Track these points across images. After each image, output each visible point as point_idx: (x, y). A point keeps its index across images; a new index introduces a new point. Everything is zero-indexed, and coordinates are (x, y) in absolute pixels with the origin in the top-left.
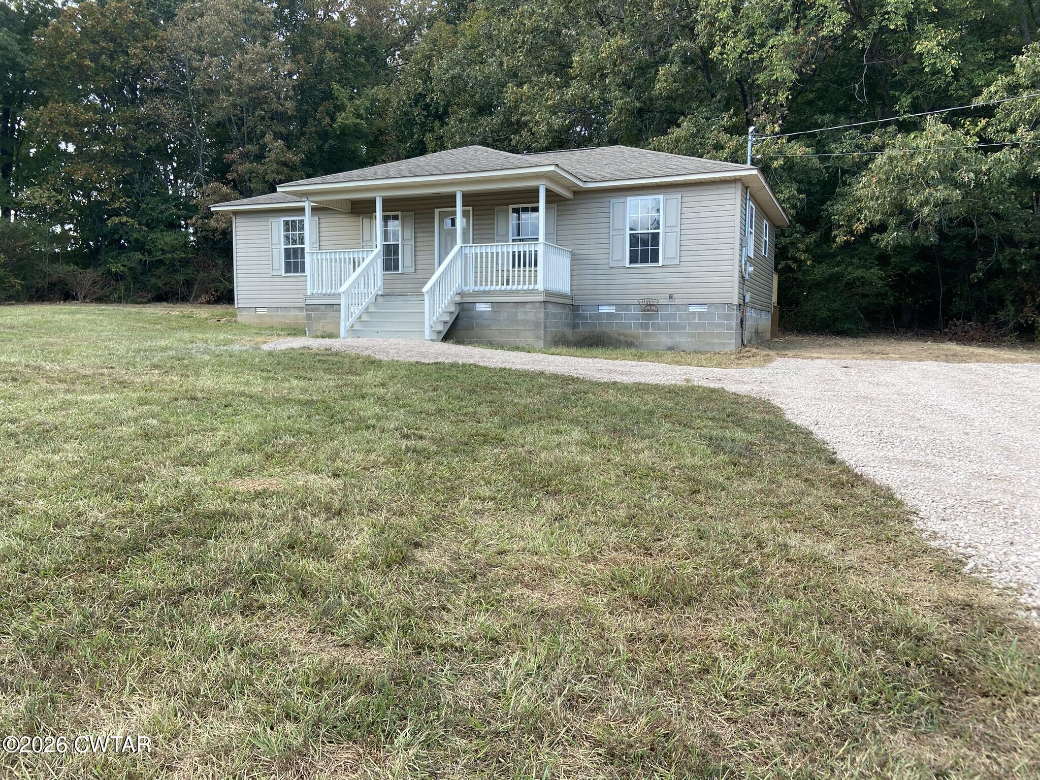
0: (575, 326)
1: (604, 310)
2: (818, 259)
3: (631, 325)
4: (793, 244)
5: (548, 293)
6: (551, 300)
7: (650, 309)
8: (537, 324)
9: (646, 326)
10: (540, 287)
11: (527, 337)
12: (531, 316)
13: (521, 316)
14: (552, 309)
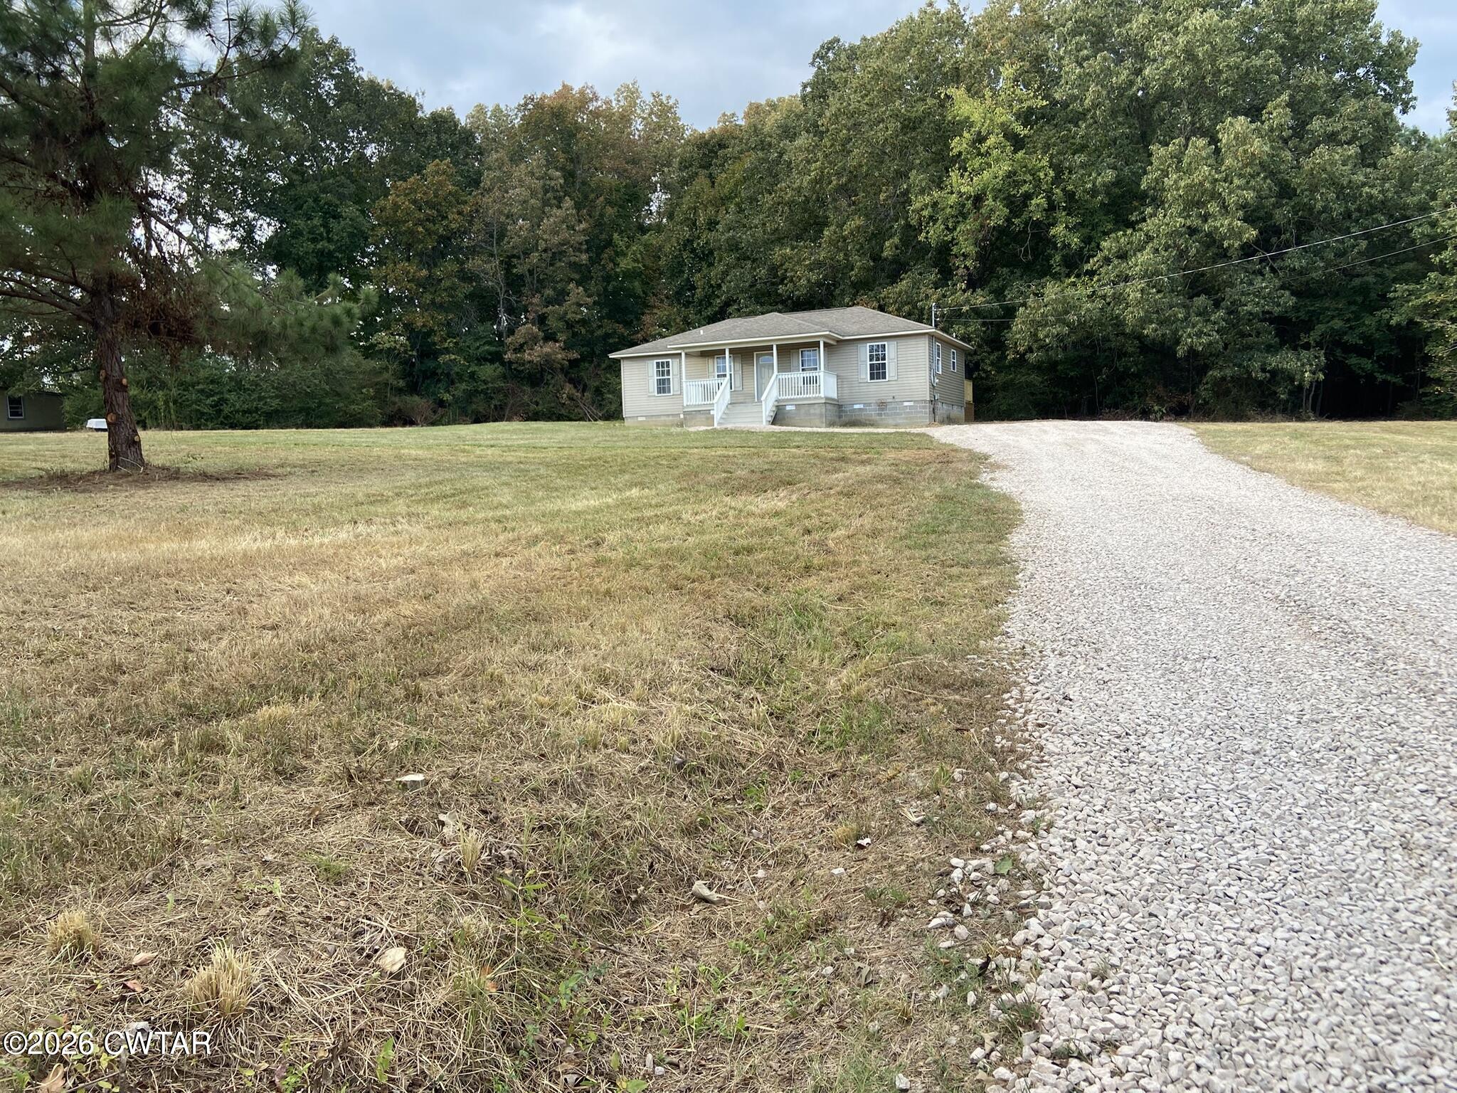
0: (840, 417)
1: (856, 407)
2: (999, 371)
3: (872, 413)
4: (983, 360)
5: (827, 398)
6: (829, 402)
7: (882, 405)
8: (821, 415)
9: (880, 415)
10: (822, 395)
11: (817, 422)
12: (818, 411)
13: (812, 411)
14: (829, 407)
